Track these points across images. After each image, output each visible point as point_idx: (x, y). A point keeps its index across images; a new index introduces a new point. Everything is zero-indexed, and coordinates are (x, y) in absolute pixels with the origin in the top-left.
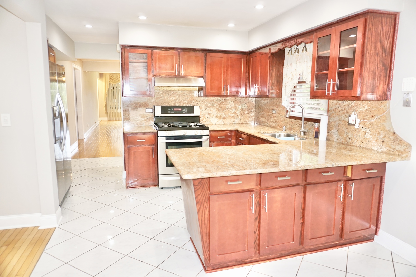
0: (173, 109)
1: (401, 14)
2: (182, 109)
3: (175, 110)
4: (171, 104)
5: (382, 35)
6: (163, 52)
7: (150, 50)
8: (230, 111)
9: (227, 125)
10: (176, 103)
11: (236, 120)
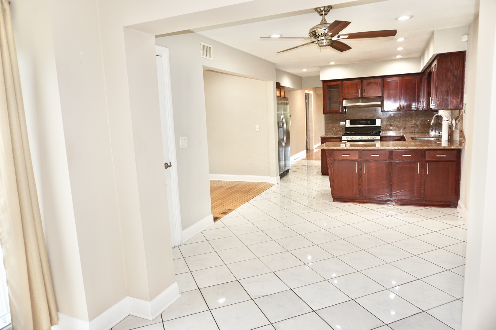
0: (360, 121)
1: (466, 52)
2: (366, 122)
3: (361, 122)
4: (358, 118)
5: (451, 67)
6: (349, 82)
7: (341, 82)
8: (410, 122)
9: (407, 134)
10: (363, 117)
11: (416, 130)
